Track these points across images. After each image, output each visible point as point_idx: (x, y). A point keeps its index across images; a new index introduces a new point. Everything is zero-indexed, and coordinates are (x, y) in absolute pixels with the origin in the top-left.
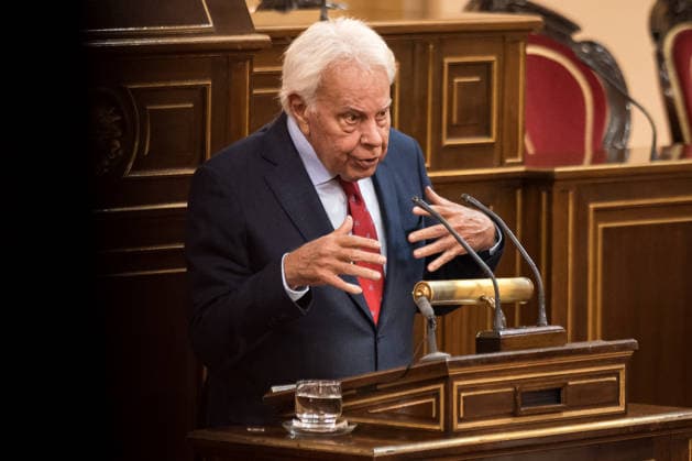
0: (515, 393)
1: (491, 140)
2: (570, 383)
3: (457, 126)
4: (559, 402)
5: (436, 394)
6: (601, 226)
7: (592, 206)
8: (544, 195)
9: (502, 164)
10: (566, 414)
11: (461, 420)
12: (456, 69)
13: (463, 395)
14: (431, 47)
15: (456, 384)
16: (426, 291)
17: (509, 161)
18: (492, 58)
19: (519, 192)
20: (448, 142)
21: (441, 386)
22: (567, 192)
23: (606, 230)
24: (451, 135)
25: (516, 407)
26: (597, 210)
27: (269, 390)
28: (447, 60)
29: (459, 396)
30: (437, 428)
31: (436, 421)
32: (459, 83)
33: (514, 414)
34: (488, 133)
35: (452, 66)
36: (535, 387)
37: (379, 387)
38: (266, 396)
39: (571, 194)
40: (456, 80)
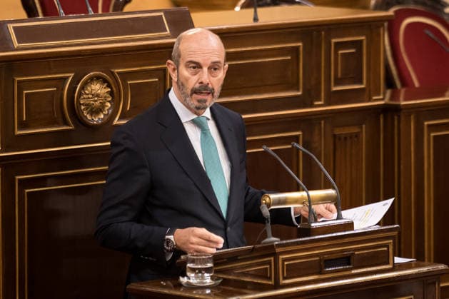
0: (320, 260)
1: (363, 86)
2: (356, 253)
3: (341, 79)
4: (349, 264)
5: (269, 263)
6: (432, 134)
7: (426, 123)
8: (396, 118)
9: (370, 100)
10: (353, 272)
11: (285, 278)
12: (339, 46)
13: (286, 263)
14: (323, 33)
15: (281, 257)
16: (268, 199)
17: (375, 98)
18: (363, 38)
19: (382, 116)
20: (335, 89)
21: (272, 259)
22: (410, 116)
23: (435, 137)
24: (337, 84)
25: (321, 269)
26: (429, 126)
27: (180, 257)
28: (334, 41)
29: (283, 264)
30: (270, 283)
31: (269, 279)
32: (342, 54)
33: (320, 273)
34: (361, 82)
35: (336, 44)
36: (333, 257)
37: (239, 258)
38: (178, 261)
39: (412, 117)
40: (340, 52)
